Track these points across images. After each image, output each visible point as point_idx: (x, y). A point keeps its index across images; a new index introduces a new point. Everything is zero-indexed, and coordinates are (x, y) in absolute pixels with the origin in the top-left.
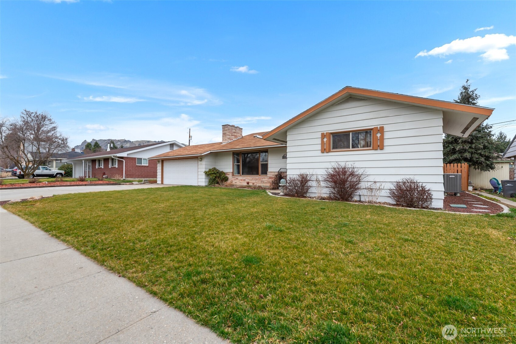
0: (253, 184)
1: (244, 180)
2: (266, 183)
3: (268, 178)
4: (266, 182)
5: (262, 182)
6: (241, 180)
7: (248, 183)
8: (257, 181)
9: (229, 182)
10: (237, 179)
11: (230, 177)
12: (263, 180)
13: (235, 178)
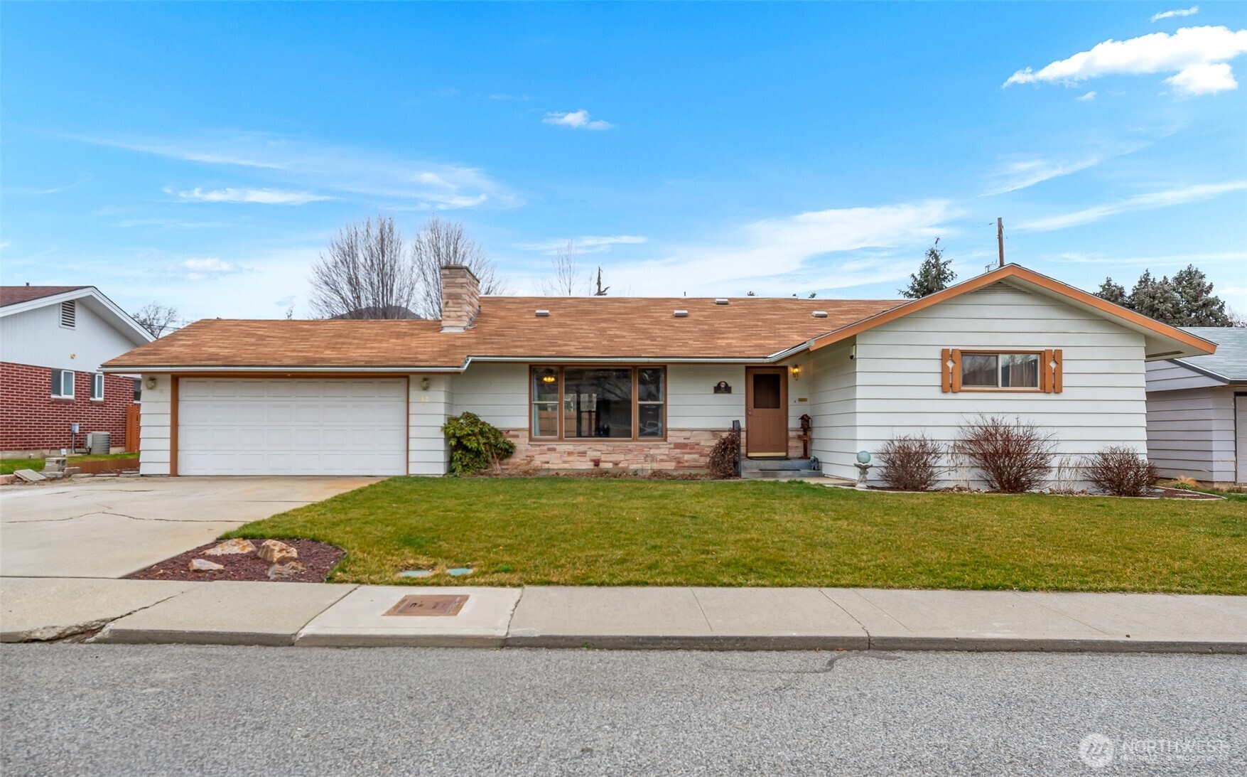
0: (616, 464)
1: (583, 454)
2: (662, 461)
3: (672, 446)
4: (665, 457)
5: (649, 459)
6: (570, 454)
7: (597, 463)
8: (628, 457)
9: (517, 459)
10: (554, 450)
11: (522, 444)
12: (652, 452)
13: (545, 448)
